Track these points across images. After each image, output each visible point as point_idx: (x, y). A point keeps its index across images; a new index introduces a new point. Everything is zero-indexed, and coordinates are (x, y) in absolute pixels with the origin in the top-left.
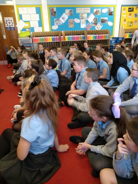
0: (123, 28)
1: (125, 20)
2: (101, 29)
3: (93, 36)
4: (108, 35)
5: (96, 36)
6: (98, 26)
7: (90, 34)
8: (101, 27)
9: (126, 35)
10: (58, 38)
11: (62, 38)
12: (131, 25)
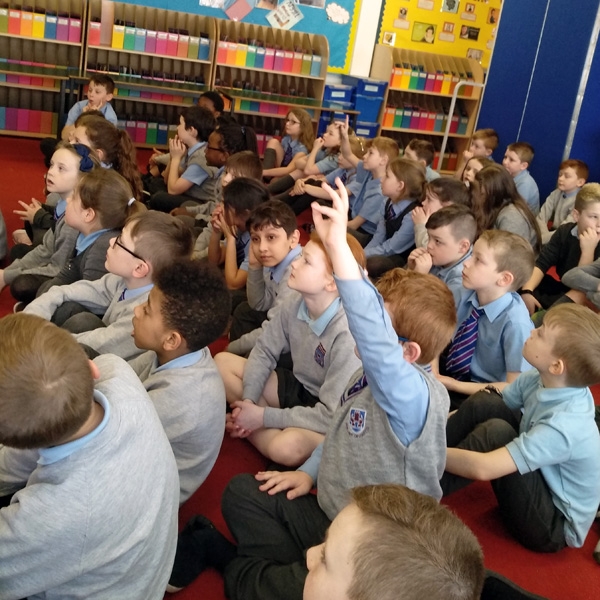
0: (392, 44)
1: (403, 13)
3: (249, 54)
5: (263, 56)
6: (281, 13)
7: (235, 42)
8: (294, 20)
9: (401, 76)
10: (75, 28)
11: (96, 33)
12: (427, 39)
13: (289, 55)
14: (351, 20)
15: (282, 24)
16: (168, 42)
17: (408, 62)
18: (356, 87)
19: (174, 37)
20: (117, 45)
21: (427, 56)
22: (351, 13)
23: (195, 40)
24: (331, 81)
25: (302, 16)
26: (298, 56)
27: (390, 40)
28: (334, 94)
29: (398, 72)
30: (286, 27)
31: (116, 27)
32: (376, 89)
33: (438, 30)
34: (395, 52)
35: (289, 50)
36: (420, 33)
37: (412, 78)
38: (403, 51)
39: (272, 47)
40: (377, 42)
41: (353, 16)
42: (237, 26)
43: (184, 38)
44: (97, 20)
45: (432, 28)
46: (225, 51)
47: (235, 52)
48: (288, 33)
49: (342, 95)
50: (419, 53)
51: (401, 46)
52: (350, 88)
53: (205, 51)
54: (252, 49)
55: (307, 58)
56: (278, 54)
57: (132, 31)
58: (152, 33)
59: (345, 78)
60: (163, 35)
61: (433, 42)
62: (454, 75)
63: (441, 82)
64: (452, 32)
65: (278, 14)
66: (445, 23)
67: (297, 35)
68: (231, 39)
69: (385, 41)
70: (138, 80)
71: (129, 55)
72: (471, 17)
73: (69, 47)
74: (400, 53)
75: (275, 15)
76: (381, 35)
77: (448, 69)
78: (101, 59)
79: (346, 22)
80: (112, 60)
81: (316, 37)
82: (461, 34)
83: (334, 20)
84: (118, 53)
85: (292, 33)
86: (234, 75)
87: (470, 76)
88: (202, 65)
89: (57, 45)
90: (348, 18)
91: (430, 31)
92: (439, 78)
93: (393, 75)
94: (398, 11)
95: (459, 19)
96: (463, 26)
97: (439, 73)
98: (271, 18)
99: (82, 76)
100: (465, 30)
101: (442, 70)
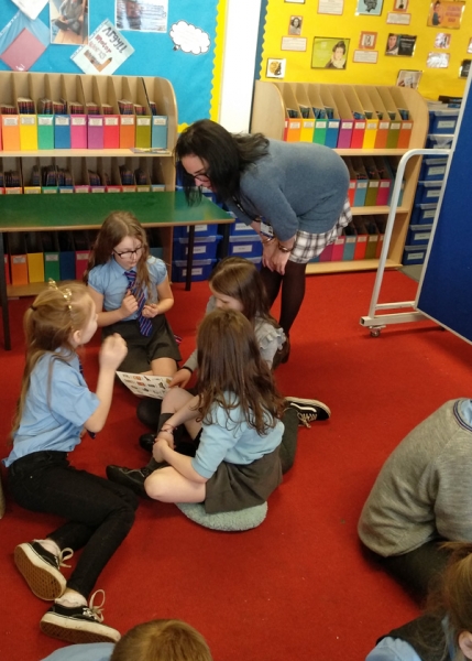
2: (117, 72)
4: (159, 120)
5: (68, 128)
6: (97, 49)
8: (119, 58)
9: (298, 131)
12: (336, 64)
13: (112, 121)
14: (212, 46)
15: (100, 67)
17: (308, 105)
22: (212, 36)
26: (127, 120)
27: (277, 71)
29: (294, 124)
30: (109, 71)
33: (352, 46)
35: (111, 113)
36: (325, 54)
38: (300, 86)
39: (82, 112)
40: (257, 77)
41: (216, 40)
45: (342, 44)
48: (109, 80)
50: (323, 87)
54: (46, 120)
55: (144, 121)
56: (92, 122)
61: (344, 66)
62: (381, 118)
63: (362, 132)
65: (92, 51)
67: (124, 82)
69: (271, 74)
72: (404, 18)
74: (294, 90)
75: (87, 54)
76: (263, 64)
77: (372, 111)
79: (205, 50)
81: (157, 83)
82: (388, 48)
83: (186, 49)
87: (405, 116)
90: (208, 43)
91: (340, 50)
92: (359, 125)
93: (286, 130)
94: (288, 22)
96: (391, 35)
97: (357, 118)
98: (80, 59)
100: (394, 41)
101: (363, 112)
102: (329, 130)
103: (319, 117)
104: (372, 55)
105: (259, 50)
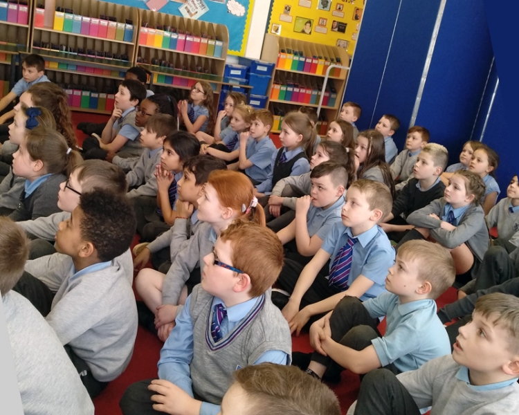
0: (279, 34)
1: (288, 9)
2: (200, 18)
3: (165, 37)
4: (219, 43)
5: (176, 40)
6: (191, 6)
7: (154, 28)
8: (202, 12)
9: (285, 59)
10: (24, 12)
11: (41, 17)
12: (306, 31)
13: (197, 40)
14: (246, 13)
15: (191, 15)
16: (99, 26)
17: (290, 48)
18: (249, 67)
19: (104, 23)
20: (58, 28)
21: (305, 43)
22: (247, 8)
23: (121, 26)
24: (230, 61)
25: (207, 9)
26: (204, 41)
27: (277, 31)
28: (233, 72)
29: (283, 56)
30: (195, 18)
31: (57, 13)
32: (265, 69)
33: (315, 24)
34: (281, 40)
35: (197, 36)
36: (301, 26)
37: (294, 61)
38: (287, 39)
39: (183, 33)
40: (266, 32)
41: (248, 11)
42: (156, 15)
43: (113, 24)
44: (42, 7)
45: (310, 22)
46: (146, 35)
47: (153, 37)
48: (196, 22)
49: (239, 73)
50: (299, 42)
51: (286, 35)
52: (245, 67)
53: (130, 35)
54: (167, 34)
55: (211, 42)
56: (188, 39)
57: (70, 16)
58: (87, 19)
59: (241, 60)
60: (95, 21)
61: (310, 33)
62: (326, 59)
63: (316, 65)
64: (325, 26)
65: (189, 7)
66: (320, 18)
67: (203, 24)
68: (151, 26)
69: (273, 32)
70: (75, 57)
71: (67, 36)
72: (341, 14)
73: (18, 27)
74: (284, 41)
75: (186, 8)
76: (270, 26)
77: (322, 55)
78: (45, 39)
79: (242, 15)
80: (54, 40)
81: (218, 27)
82: (332, 27)
83: (233, 13)
84: (59, 34)
85: (200, 22)
86: (152, 55)
87: (338, 61)
88: (127, 45)
89: (8, 26)
90: (244, 11)
91: (308, 24)
92: (315, 61)
93: (279, 58)
94: (284, 8)
95: (331, 16)
96: (334, 21)
97: (314, 57)
98: (182, 10)
99: (29, 51)
100: (336, 24)
101: (317, 55)
102: (300, 62)
103: (296, 54)
104: (324, 30)
105: (269, 19)
